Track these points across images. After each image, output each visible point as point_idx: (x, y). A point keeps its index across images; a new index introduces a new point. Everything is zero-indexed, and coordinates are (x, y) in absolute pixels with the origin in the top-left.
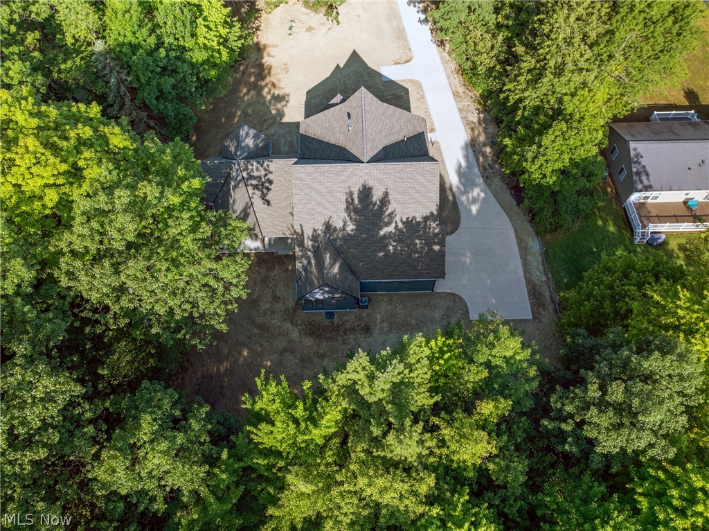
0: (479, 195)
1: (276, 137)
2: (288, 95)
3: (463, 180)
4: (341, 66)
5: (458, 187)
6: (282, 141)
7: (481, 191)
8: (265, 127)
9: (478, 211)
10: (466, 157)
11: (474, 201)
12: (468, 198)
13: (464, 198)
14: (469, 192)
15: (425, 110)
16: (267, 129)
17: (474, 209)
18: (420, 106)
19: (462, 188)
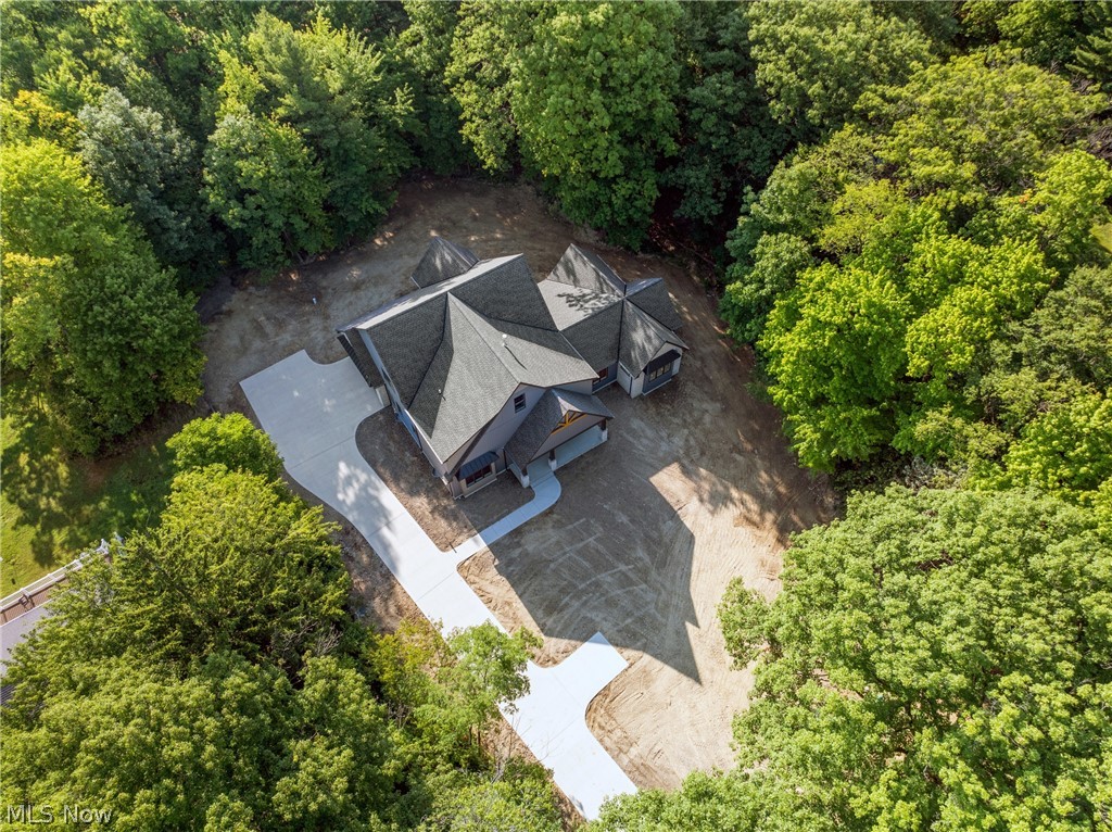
0: (345, 493)
1: (664, 434)
2: (712, 513)
3: (375, 504)
4: (690, 627)
5: (377, 489)
6: (649, 433)
7: (344, 501)
8: (692, 442)
9: (338, 468)
10: (386, 547)
11: (348, 481)
12: (358, 481)
13: (363, 477)
14: (360, 489)
15: (493, 604)
16: (687, 440)
17: (343, 469)
18: (507, 608)
19: (371, 491)
